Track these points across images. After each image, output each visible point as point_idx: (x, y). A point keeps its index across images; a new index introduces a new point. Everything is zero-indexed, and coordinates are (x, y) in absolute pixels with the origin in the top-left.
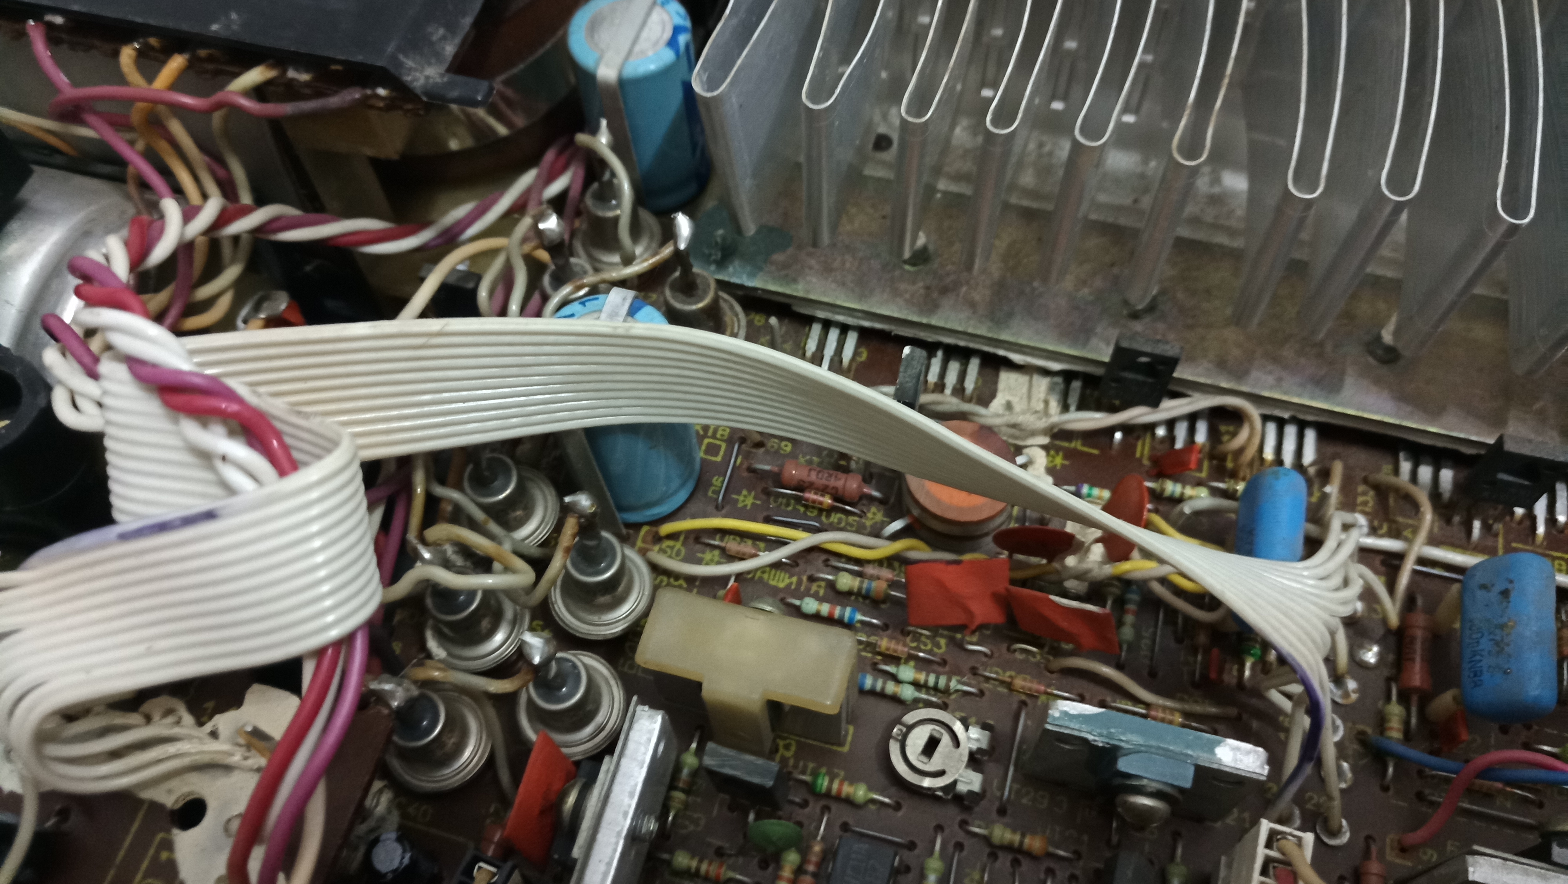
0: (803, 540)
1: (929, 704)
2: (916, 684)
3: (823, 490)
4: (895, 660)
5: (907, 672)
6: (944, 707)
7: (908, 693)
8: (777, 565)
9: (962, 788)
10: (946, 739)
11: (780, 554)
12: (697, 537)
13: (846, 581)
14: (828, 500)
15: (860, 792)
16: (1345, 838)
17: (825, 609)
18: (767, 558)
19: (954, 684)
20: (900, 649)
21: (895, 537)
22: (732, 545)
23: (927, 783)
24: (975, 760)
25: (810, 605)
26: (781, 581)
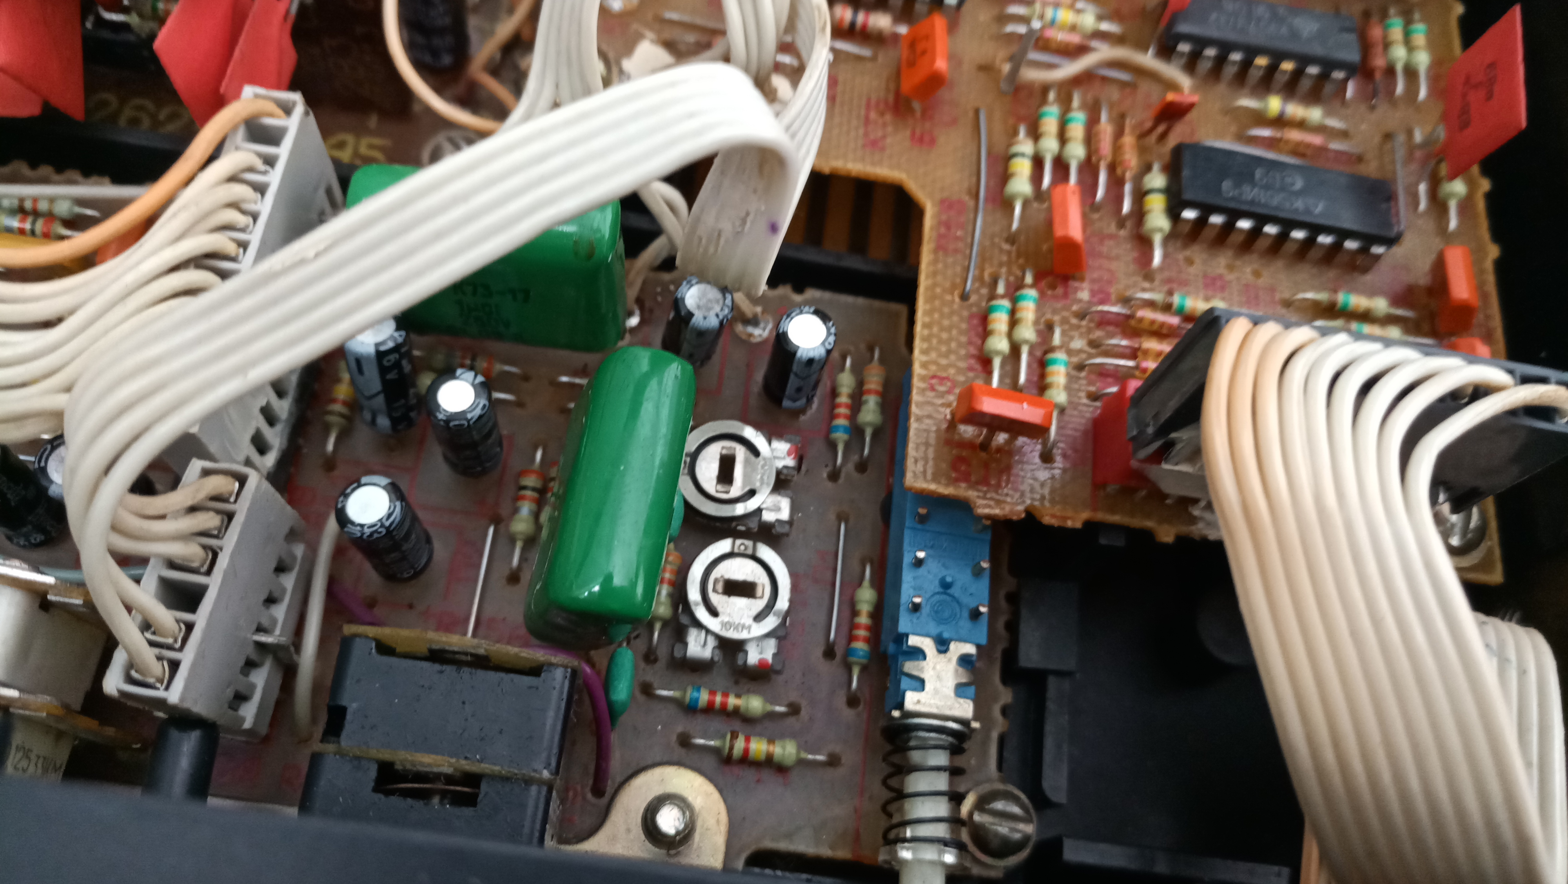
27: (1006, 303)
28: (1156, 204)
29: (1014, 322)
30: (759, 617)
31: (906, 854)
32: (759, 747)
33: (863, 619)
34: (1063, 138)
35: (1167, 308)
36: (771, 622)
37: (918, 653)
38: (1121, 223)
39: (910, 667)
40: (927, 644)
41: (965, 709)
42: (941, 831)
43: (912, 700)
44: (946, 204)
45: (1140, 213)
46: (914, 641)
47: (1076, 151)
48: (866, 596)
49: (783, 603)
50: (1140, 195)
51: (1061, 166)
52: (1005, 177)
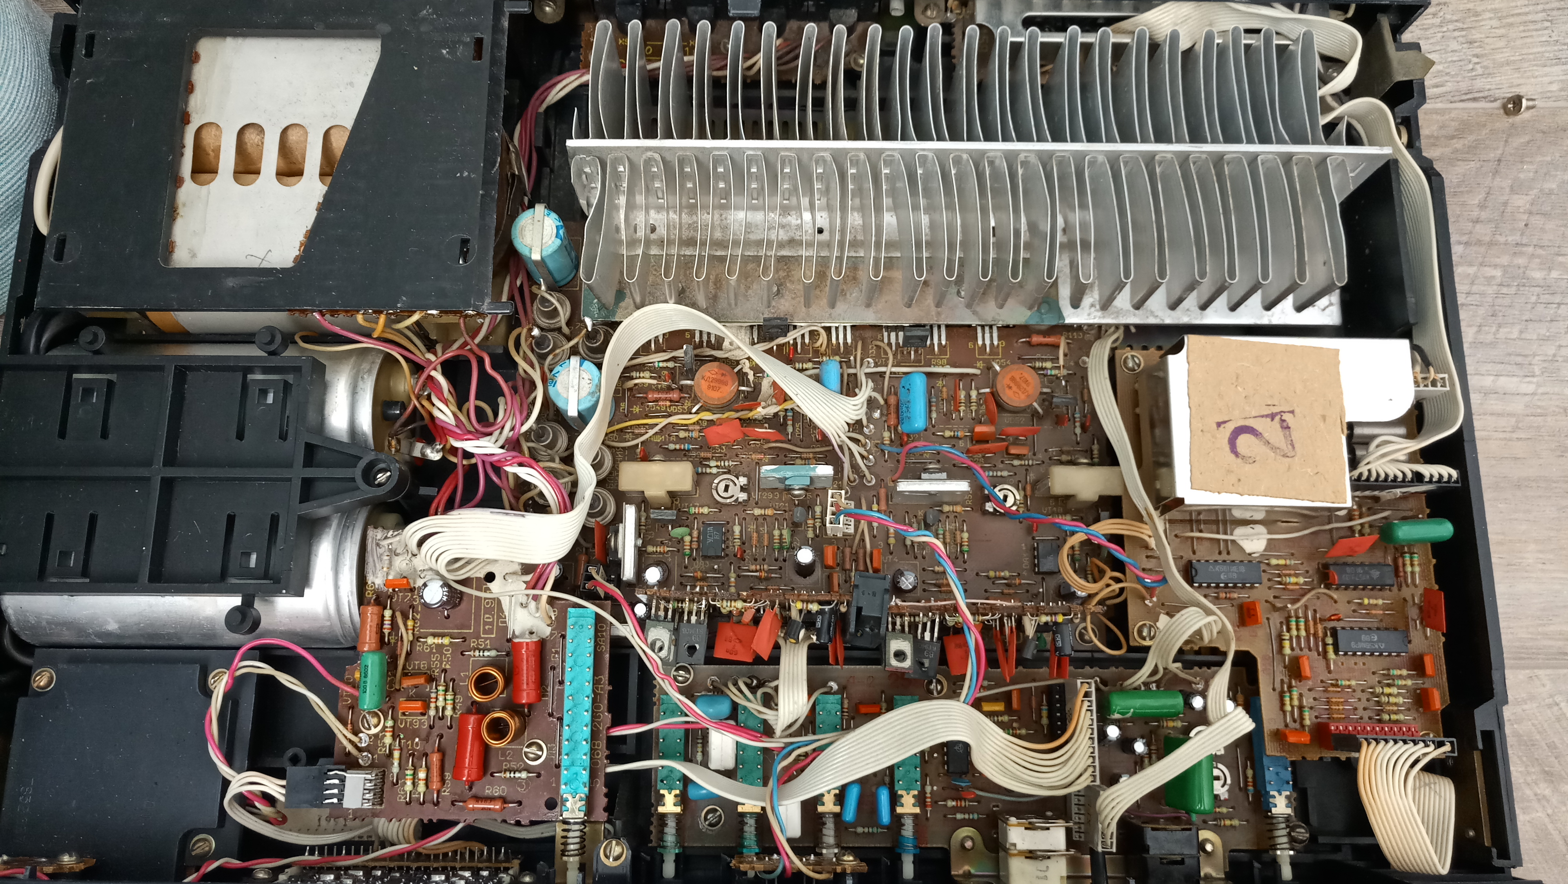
0: (664, 422)
1: (725, 473)
2: (717, 467)
3: (666, 399)
4: (708, 459)
5: (713, 463)
6: (729, 472)
7: (714, 471)
8: (656, 433)
9: (740, 500)
10: (731, 484)
11: (657, 429)
12: (621, 430)
13: (682, 434)
14: (668, 403)
15: (705, 510)
16: (874, 482)
17: (678, 447)
18: (651, 432)
19: (731, 463)
20: (709, 455)
21: (696, 413)
22: (636, 431)
23: (728, 501)
24: (743, 489)
25: (672, 446)
26: (658, 439)
27: (1288, 694)
28: (1330, 649)
29: (1291, 699)
30: (1223, 786)
31: (1279, 852)
32: (1228, 822)
33: (1250, 780)
34: (1298, 629)
35: (1337, 686)
36: (1226, 787)
37: (1274, 797)
38: (1319, 655)
39: (1271, 800)
40: (1275, 793)
41: (1289, 811)
42: (1287, 846)
43: (1274, 810)
44: (1264, 658)
45: (1325, 652)
46: (1272, 793)
47: (1303, 633)
48: (1250, 773)
49: (1229, 781)
50: (1325, 645)
51: (1298, 637)
52: (1281, 647)
